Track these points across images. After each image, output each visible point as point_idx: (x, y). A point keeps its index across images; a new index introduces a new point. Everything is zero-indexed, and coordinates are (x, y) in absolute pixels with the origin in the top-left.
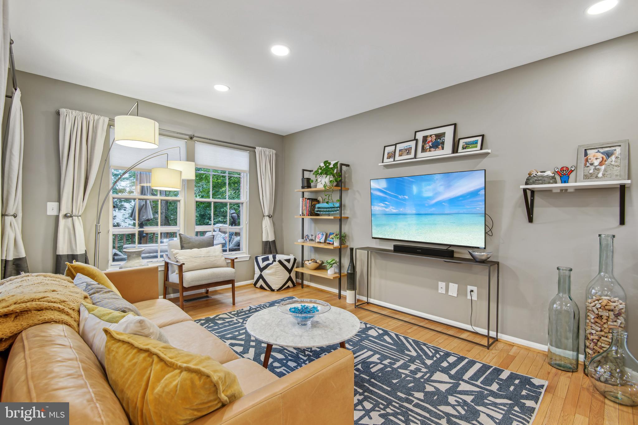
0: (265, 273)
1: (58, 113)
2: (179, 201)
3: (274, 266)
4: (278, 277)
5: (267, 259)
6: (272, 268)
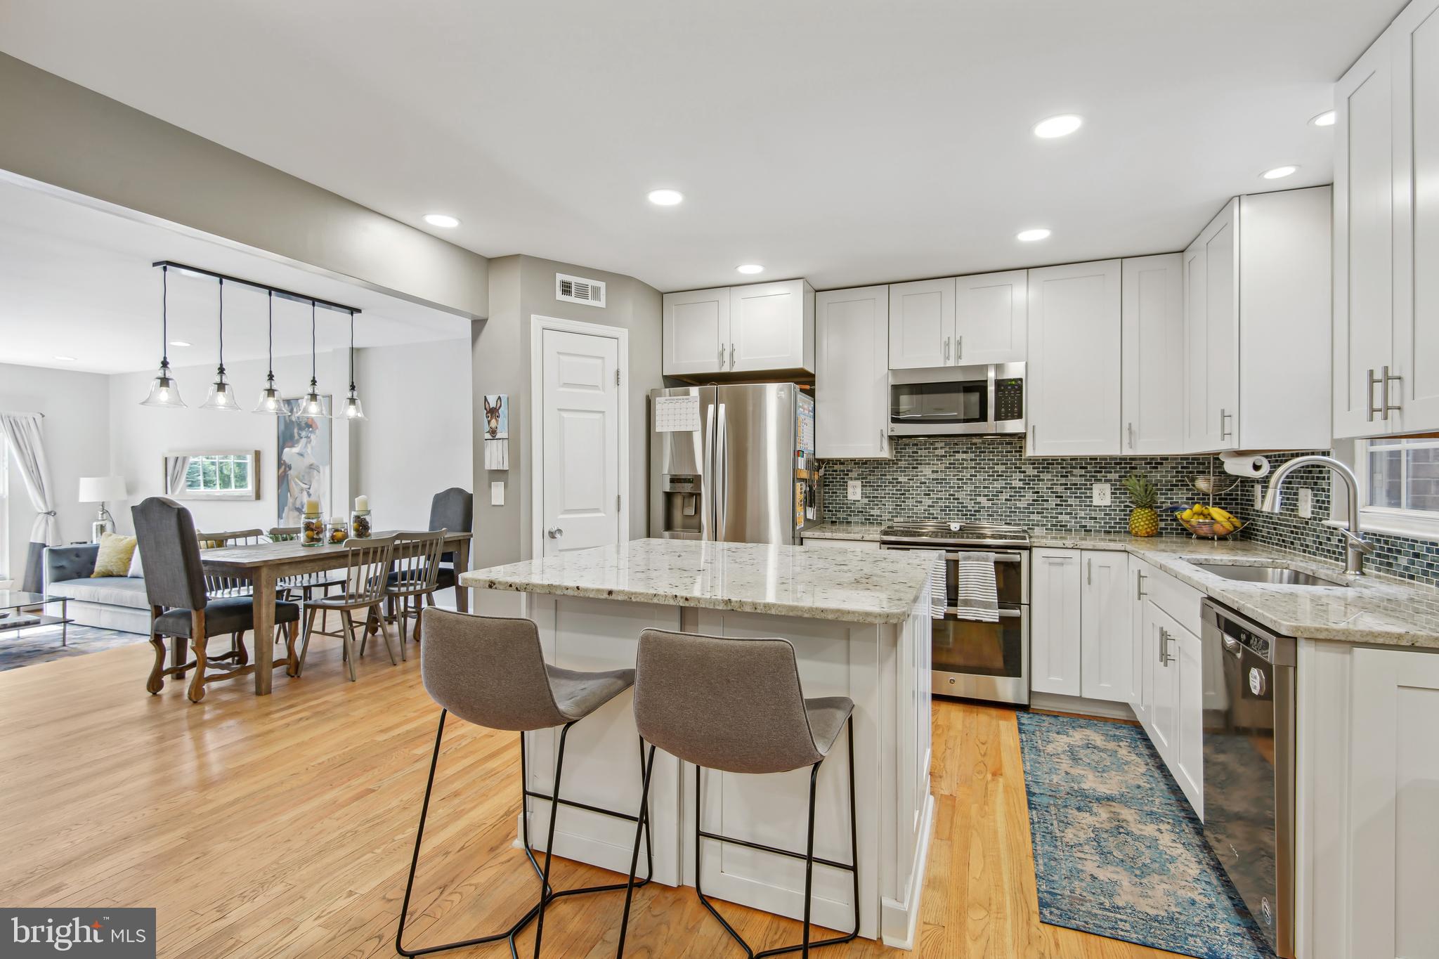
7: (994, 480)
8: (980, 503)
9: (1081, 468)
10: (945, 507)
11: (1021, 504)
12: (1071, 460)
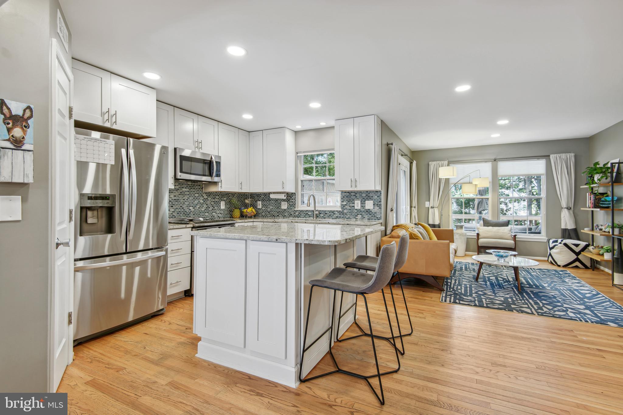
0: (553, 251)
1: (428, 165)
2: (488, 199)
3: (559, 246)
4: (562, 255)
5: (556, 241)
6: (557, 248)
7: (195, 200)
8: (190, 210)
9: (218, 196)
10: (179, 212)
11: (203, 210)
12: (216, 193)
